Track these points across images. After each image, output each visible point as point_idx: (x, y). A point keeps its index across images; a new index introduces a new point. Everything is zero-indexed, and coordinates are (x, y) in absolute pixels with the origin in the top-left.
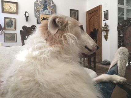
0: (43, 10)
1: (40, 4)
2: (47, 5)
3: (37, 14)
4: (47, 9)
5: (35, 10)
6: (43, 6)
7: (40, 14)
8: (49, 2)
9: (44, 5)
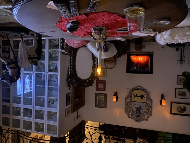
0: (142, 108)
1: (145, 114)
2: (135, 112)
3: (149, 102)
4: (136, 108)
5: (151, 107)
6: (142, 112)
7: (146, 102)
8: (133, 116)
9: (140, 113)
